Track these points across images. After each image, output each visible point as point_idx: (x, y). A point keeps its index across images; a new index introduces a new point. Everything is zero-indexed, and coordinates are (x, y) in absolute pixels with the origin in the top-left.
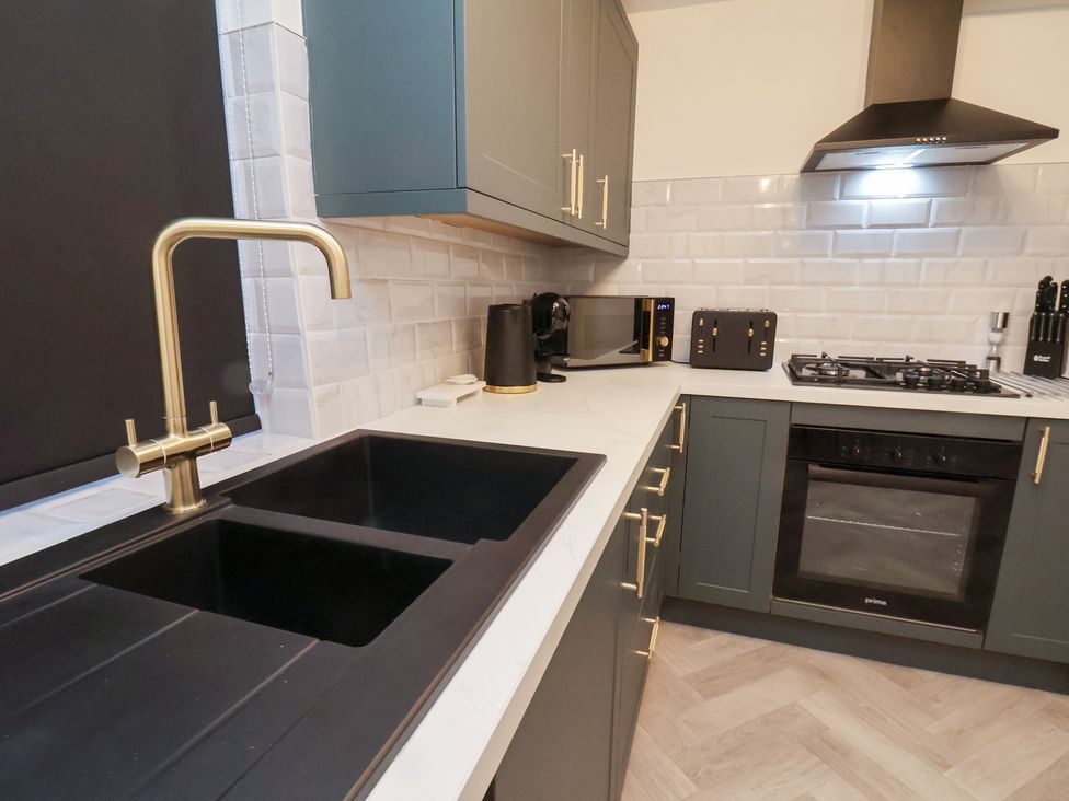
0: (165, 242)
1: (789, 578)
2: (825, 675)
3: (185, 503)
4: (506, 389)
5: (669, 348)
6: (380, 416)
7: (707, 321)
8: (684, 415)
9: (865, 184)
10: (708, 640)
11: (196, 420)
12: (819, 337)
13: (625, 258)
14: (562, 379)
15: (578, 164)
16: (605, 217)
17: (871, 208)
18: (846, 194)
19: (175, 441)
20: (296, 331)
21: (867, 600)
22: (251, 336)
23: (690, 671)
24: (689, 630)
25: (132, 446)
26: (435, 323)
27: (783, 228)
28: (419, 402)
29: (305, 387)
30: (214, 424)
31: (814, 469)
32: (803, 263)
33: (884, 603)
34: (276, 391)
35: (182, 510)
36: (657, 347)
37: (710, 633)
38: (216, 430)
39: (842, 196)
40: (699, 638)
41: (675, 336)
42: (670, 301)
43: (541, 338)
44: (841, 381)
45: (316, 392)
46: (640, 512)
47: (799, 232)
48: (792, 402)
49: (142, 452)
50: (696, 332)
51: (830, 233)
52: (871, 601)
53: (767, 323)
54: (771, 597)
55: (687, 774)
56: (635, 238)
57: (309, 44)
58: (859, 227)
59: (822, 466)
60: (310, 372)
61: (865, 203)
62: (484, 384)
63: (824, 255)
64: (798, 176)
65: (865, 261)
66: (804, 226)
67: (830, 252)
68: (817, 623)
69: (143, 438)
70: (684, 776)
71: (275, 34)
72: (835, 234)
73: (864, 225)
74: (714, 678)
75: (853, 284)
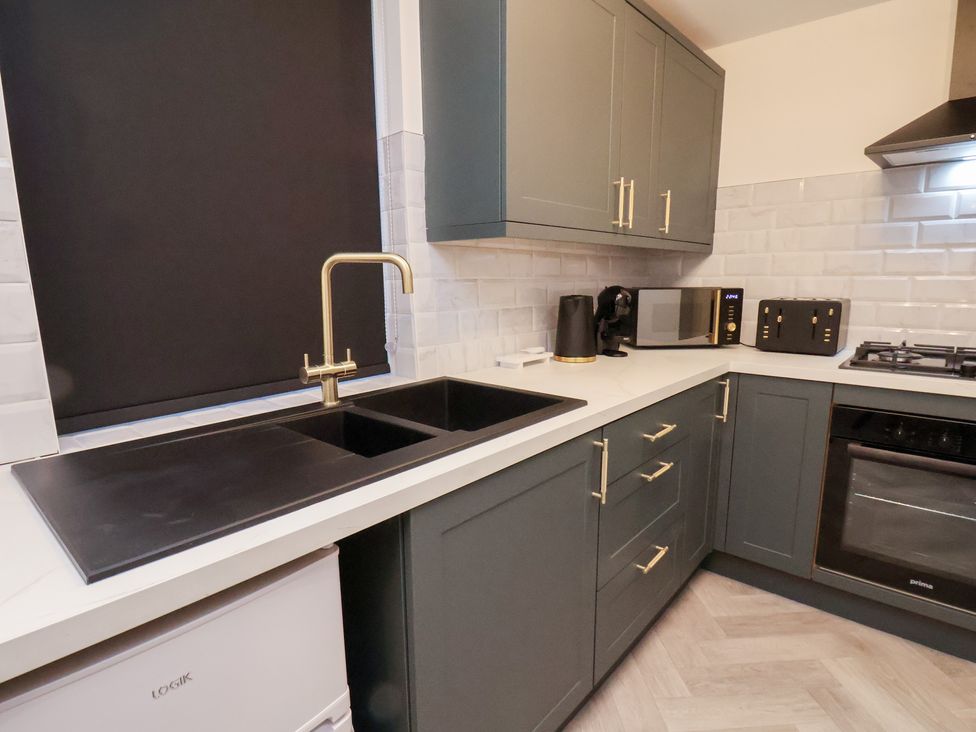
0: (332, 263)
1: (832, 549)
2: (861, 646)
3: (331, 401)
4: (572, 359)
5: (737, 334)
6: (466, 371)
7: (772, 310)
8: (727, 390)
9: (953, 176)
10: (753, 596)
11: (339, 358)
12: (901, 325)
13: (710, 253)
14: (624, 354)
15: (627, 190)
16: (667, 224)
17: (960, 198)
18: (931, 186)
19: (329, 367)
20: (409, 312)
21: (912, 582)
22: (387, 315)
23: (724, 614)
24: (738, 585)
25: (306, 367)
26: (516, 309)
27: (864, 222)
28: (499, 364)
29: (413, 347)
30: (349, 361)
31: (853, 447)
32: (885, 254)
33: (931, 587)
34: (399, 350)
35: (329, 404)
36: (723, 332)
37: (758, 591)
38: (349, 365)
39: (927, 189)
40: (744, 593)
41: (744, 322)
42: (740, 292)
43: (610, 321)
44: (909, 368)
45: (419, 351)
46: (602, 441)
47: (881, 225)
48: (834, 384)
49: (310, 371)
50: (763, 319)
51: (915, 224)
52: (916, 582)
53: (831, 312)
54: (815, 565)
55: (687, 683)
56: (718, 237)
57: (425, 139)
58: (947, 217)
59: (863, 445)
60: (417, 338)
61: (954, 195)
62: (552, 354)
63: (909, 247)
64: (880, 172)
65: (955, 250)
66: (886, 219)
67: (914, 244)
68: (874, 601)
69: (312, 364)
70: (684, 685)
71: (405, 138)
72: (921, 226)
73: (953, 215)
74: (745, 624)
75: (940, 274)
